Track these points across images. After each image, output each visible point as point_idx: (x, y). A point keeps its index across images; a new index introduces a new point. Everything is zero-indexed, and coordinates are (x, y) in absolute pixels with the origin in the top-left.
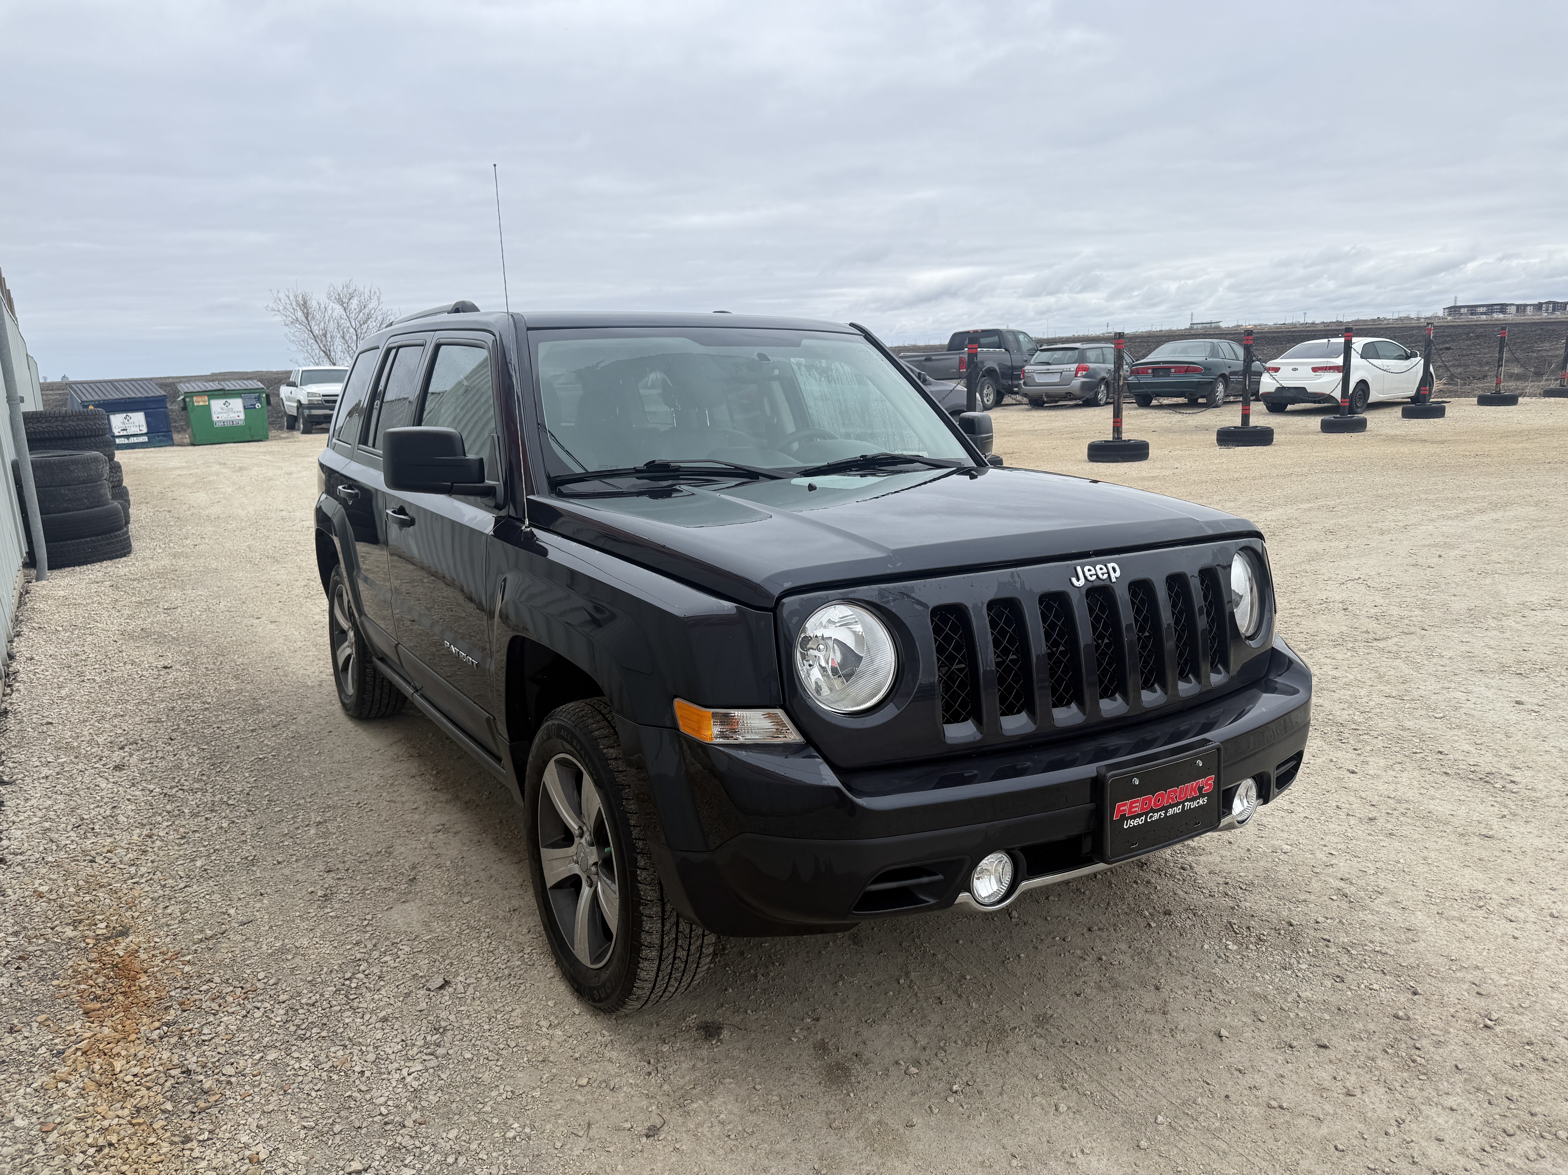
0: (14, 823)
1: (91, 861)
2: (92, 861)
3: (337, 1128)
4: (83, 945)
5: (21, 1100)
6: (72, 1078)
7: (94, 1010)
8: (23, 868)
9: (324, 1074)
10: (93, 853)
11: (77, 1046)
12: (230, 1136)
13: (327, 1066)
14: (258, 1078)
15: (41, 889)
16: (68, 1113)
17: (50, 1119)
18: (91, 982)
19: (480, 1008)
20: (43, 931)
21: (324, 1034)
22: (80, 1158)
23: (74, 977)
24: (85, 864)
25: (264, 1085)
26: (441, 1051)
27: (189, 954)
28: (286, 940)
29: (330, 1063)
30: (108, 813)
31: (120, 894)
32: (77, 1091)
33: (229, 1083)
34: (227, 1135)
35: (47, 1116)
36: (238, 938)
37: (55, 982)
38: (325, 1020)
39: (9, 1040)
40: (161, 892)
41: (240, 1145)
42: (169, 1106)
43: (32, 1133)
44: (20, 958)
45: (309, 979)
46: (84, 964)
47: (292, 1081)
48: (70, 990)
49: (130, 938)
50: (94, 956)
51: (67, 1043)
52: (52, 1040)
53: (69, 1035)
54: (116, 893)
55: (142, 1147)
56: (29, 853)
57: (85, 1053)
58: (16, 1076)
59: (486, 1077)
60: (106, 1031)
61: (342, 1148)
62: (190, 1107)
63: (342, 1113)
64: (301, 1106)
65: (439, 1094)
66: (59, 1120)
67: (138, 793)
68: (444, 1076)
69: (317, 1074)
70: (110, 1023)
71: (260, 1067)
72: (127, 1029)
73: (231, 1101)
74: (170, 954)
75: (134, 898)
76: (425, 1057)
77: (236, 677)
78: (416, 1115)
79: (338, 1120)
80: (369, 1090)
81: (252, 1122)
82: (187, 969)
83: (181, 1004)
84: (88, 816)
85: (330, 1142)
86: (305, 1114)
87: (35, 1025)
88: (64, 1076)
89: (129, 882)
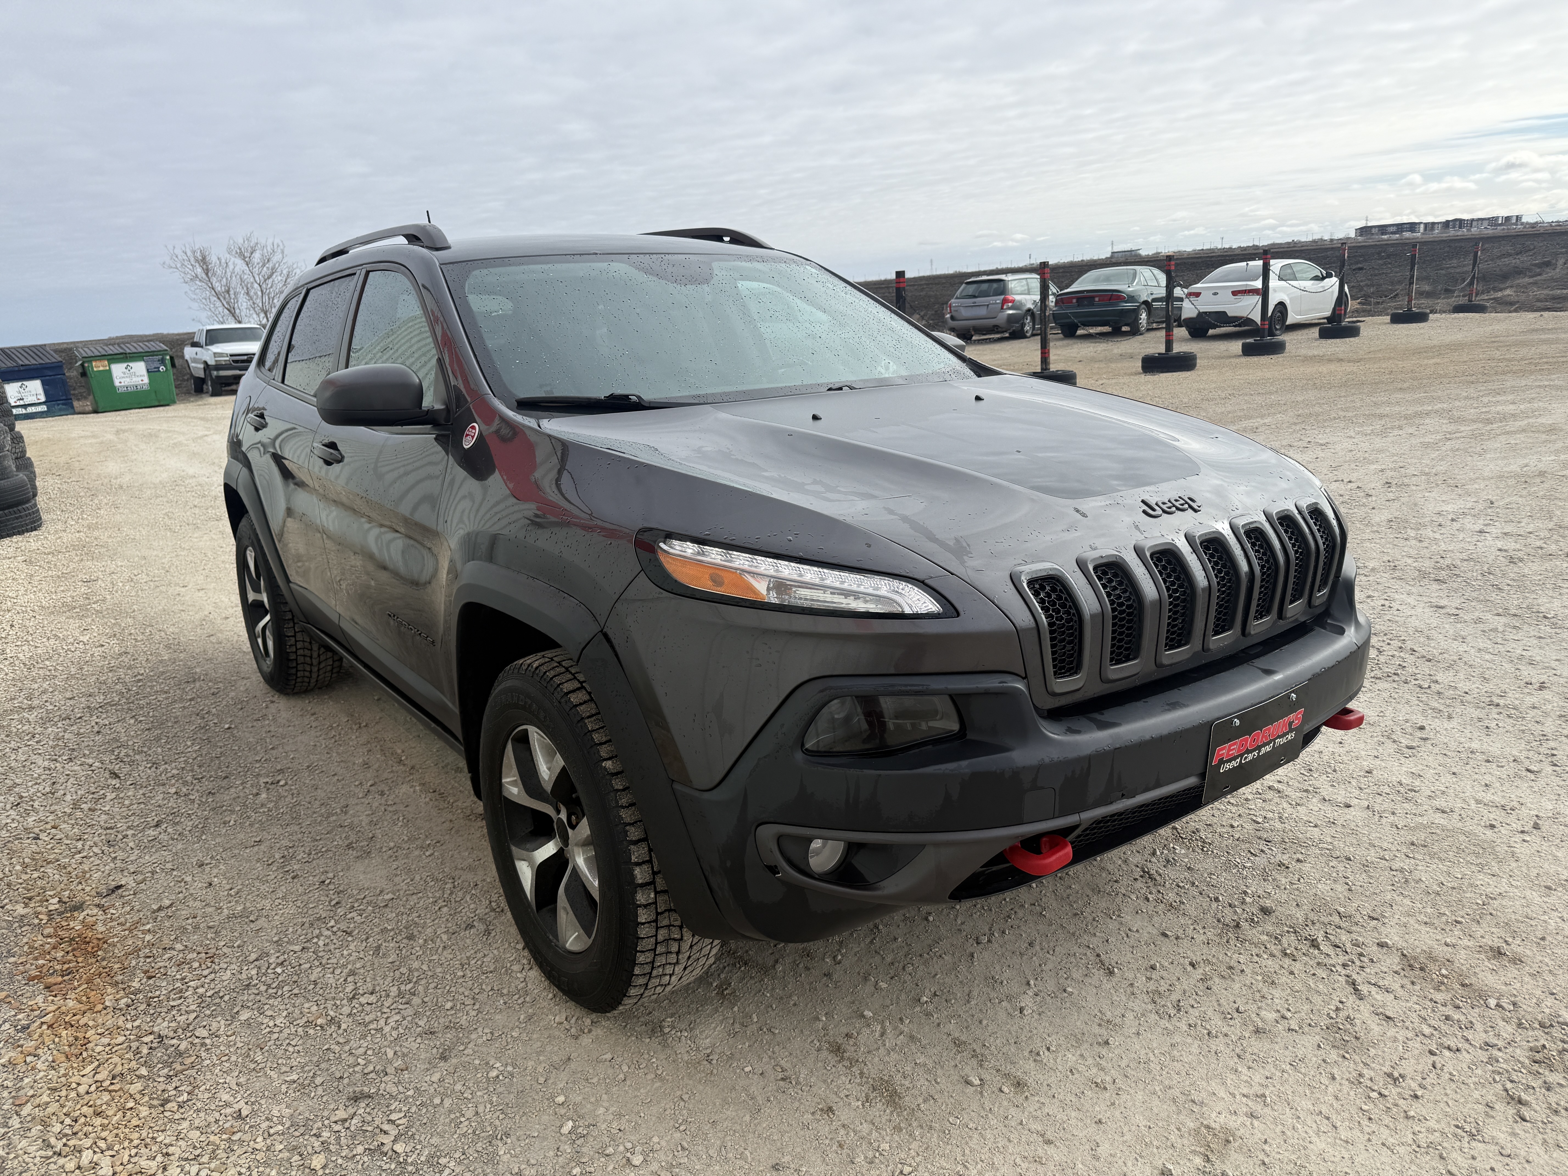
1: (35, 839)
2: (37, 838)
3: (318, 1081)
4: (36, 921)
6: (40, 1052)
7: (55, 984)
9: (300, 1030)
10: (37, 830)
11: (42, 1020)
12: (210, 1095)
13: (302, 1022)
14: (233, 1037)
16: (40, 1086)
17: (22, 1092)
18: (48, 957)
19: (451, 956)
21: (296, 991)
22: (57, 1128)
23: (31, 953)
24: (29, 841)
25: (240, 1045)
26: (416, 1001)
27: (148, 923)
28: (248, 905)
29: (305, 1019)
30: (48, 789)
31: (69, 869)
32: (47, 1064)
33: (203, 1044)
34: (207, 1095)
35: (19, 1089)
36: (198, 904)
37: (12, 960)
38: (295, 978)
40: (112, 865)
41: (221, 1104)
42: (144, 1071)
45: (275, 939)
46: (40, 940)
47: (267, 1039)
48: (28, 966)
49: (85, 913)
50: (49, 930)
51: (31, 1018)
52: (15, 1016)
53: (32, 1010)
54: (65, 868)
55: (120, 1112)
57: (50, 1026)
59: (463, 1022)
60: (71, 1003)
61: (324, 1099)
62: (166, 1071)
63: (323, 1066)
64: (280, 1062)
65: (419, 1040)
66: (31, 1093)
67: (76, 768)
68: (421, 1023)
69: (293, 1030)
70: (73, 996)
71: (233, 1027)
72: (92, 1000)
73: (208, 1062)
74: (128, 924)
75: (84, 872)
76: (400, 1007)
77: (168, 647)
78: (398, 1063)
79: (319, 1073)
80: (347, 1042)
81: (231, 1080)
82: (148, 937)
83: (146, 972)
84: (27, 794)
85: (313, 1094)
86: (284, 1069)
88: (32, 1050)
89: (77, 856)
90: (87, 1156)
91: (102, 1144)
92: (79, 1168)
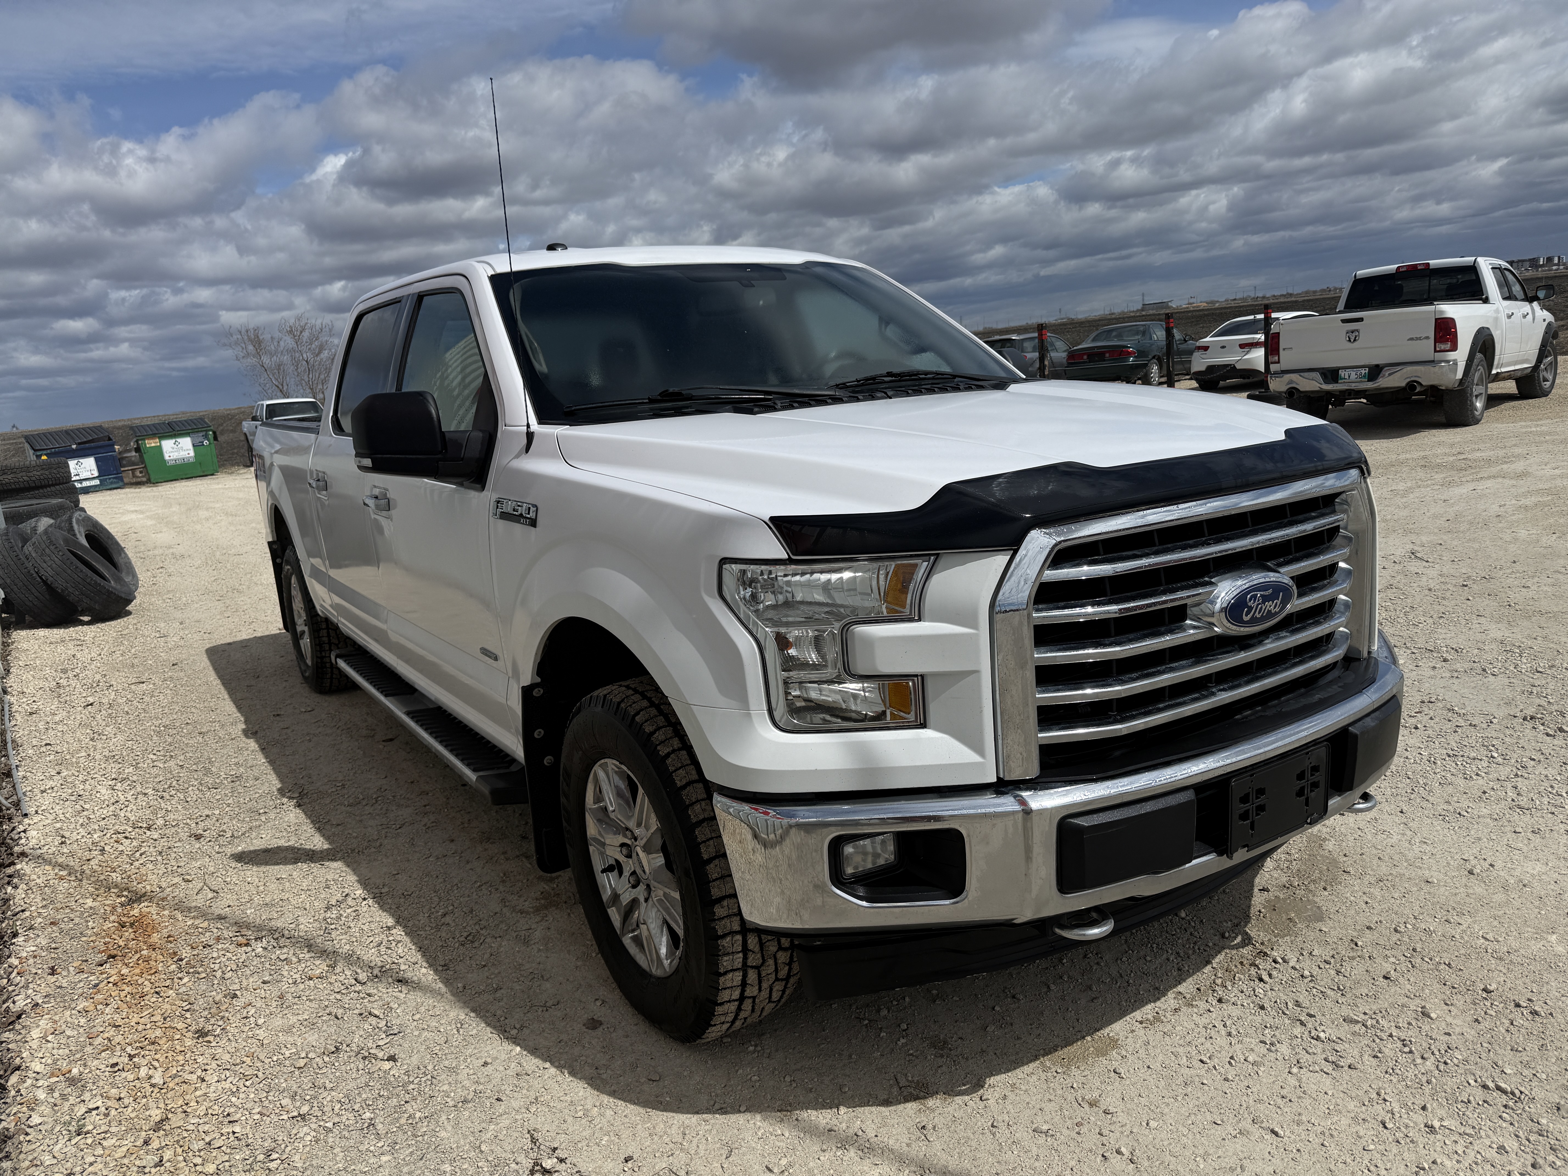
0: (29, 825)
1: (101, 851)
4: (103, 911)
5: (69, 1019)
8: (43, 859)
10: (102, 844)
11: (108, 980)
14: (259, 990)
15: (61, 873)
17: (94, 1030)
18: (113, 936)
20: (68, 904)
23: (99, 934)
24: (96, 853)
25: (263, 996)
31: (128, 873)
32: (113, 1010)
35: (92, 1028)
37: (84, 939)
39: (52, 979)
40: (165, 869)
43: (82, 1039)
44: (52, 923)
46: (106, 924)
48: (97, 943)
49: (143, 904)
50: (112, 918)
51: (99, 979)
52: (87, 978)
53: (101, 974)
54: (126, 872)
56: (47, 847)
57: (115, 984)
58: (62, 1004)
66: (102, 1029)
75: (142, 875)
87: (71, 969)
88: (101, 1001)
89: (137, 864)
90: (143, 1072)
91: (156, 1064)
92: (138, 1079)
